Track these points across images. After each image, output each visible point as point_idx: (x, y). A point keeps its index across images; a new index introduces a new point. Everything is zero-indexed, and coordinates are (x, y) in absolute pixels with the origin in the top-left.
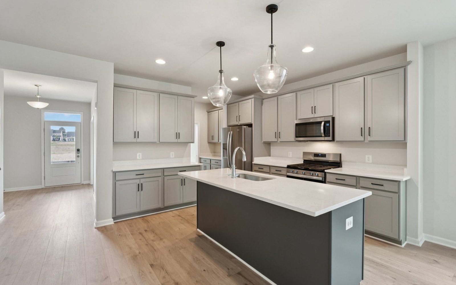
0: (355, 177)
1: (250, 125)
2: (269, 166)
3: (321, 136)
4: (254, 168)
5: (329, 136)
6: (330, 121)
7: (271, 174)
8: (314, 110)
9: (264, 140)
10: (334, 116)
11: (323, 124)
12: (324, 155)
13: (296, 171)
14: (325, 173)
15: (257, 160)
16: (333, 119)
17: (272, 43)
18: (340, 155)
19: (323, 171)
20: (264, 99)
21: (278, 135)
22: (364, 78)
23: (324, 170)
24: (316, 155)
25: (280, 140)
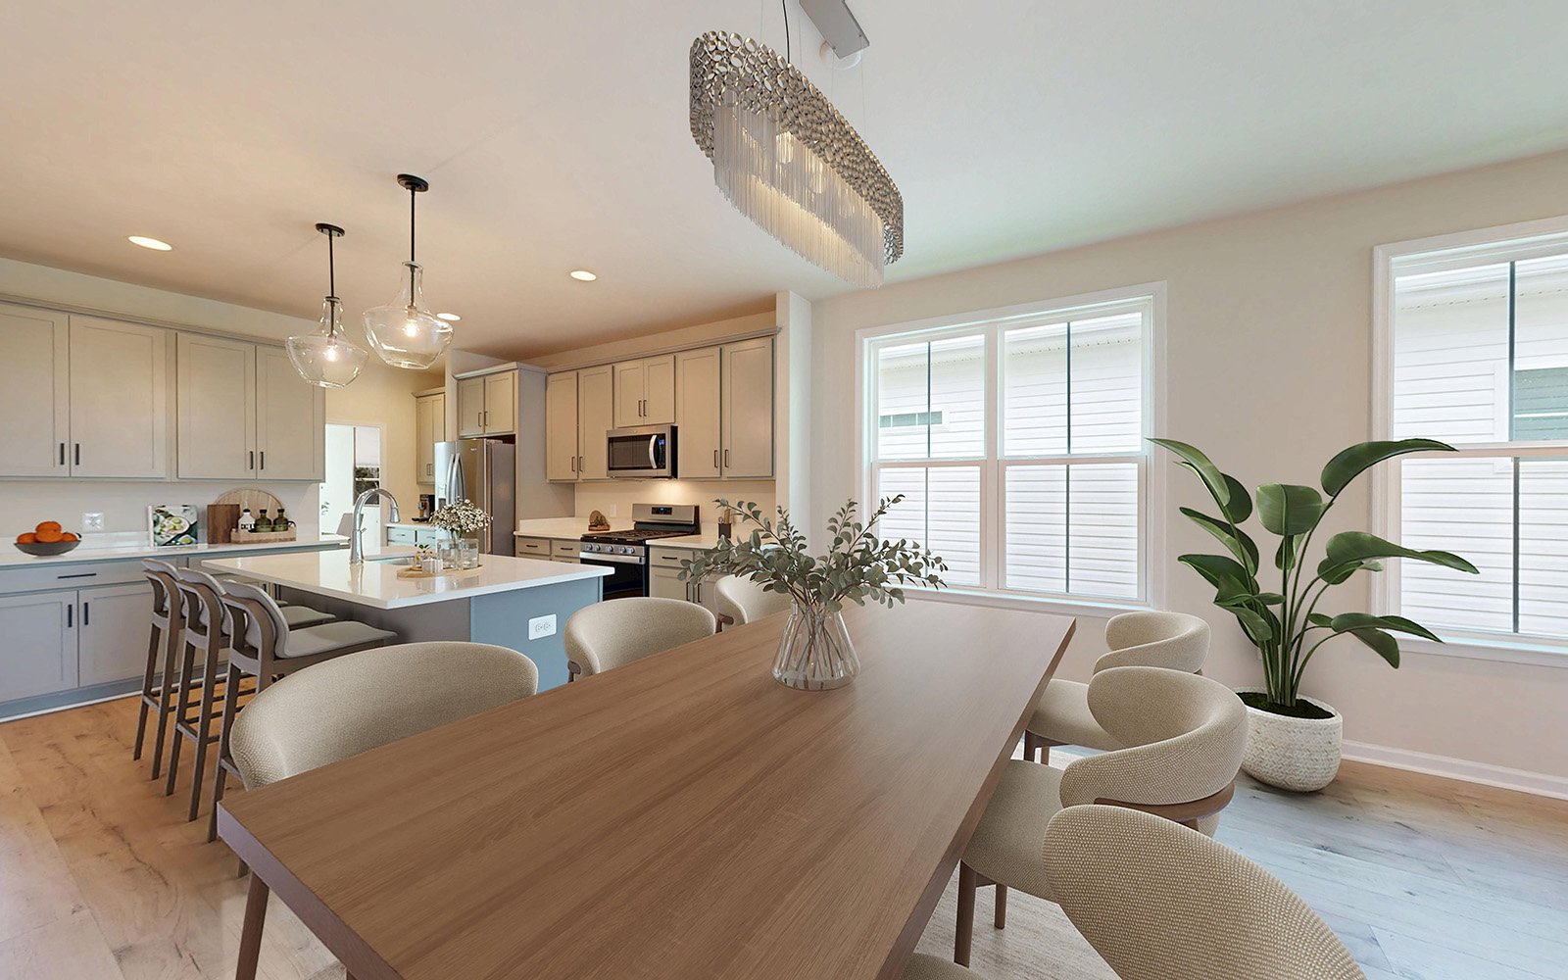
0: (692, 552)
1: (509, 439)
2: (550, 540)
3: (651, 468)
4: (520, 546)
5: (664, 467)
6: (664, 435)
7: (554, 558)
8: (642, 408)
9: (551, 477)
10: (676, 425)
11: (654, 438)
12: (668, 510)
13: (608, 547)
14: (647, 548)
15: (526, 527)
16: (674, 430)
17: (413, 259)
18: (697, 508)
19: (641, 543)
20: (550, 374)
21: (578, 463)
22: (721, 350)
23: (644, 540)
24: (657, 510)
25: (582, 476)
